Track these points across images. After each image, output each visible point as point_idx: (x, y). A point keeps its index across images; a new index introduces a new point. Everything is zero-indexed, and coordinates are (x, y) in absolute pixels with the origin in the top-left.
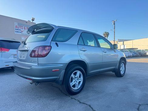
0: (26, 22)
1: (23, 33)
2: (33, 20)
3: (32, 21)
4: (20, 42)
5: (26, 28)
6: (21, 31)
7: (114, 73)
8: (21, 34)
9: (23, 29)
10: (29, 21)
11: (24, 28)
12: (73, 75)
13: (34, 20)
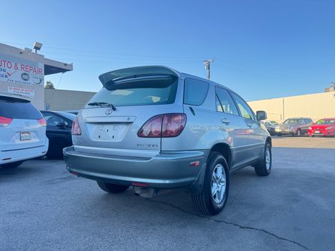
0: (21, 53)
1: (10, 78)
2: (37, 48)
3: (34, 51)
4: (29, 102)
5: (19, 66)
6: (5, 74)
7: (253, 168)
8: (5, 79)
9: (12, 70)
10: (28, 50)
11: (13, 65)
12: (214, 174)
13: (39, 49)
